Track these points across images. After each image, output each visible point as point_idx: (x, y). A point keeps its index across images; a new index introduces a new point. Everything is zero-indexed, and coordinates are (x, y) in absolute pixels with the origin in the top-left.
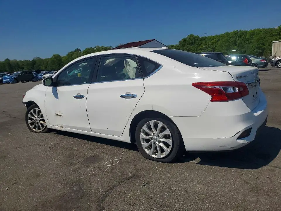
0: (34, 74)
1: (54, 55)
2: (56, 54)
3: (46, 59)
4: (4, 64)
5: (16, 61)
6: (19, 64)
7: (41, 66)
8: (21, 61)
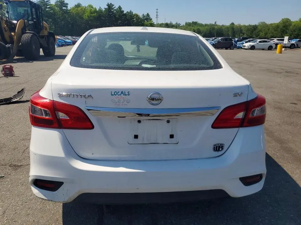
0: (233, 42)
1: (283, 19)
2: (286, 18)
3: (271, 24)
4: (228, 28)
5: (240, 25)
6: (241, 29)
7: (261, 32)
8: (244, 26)
